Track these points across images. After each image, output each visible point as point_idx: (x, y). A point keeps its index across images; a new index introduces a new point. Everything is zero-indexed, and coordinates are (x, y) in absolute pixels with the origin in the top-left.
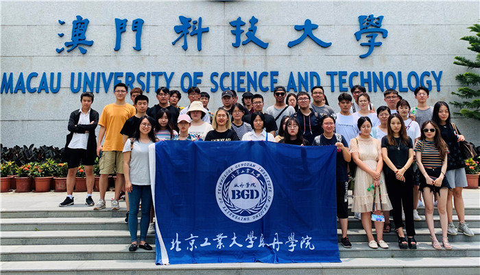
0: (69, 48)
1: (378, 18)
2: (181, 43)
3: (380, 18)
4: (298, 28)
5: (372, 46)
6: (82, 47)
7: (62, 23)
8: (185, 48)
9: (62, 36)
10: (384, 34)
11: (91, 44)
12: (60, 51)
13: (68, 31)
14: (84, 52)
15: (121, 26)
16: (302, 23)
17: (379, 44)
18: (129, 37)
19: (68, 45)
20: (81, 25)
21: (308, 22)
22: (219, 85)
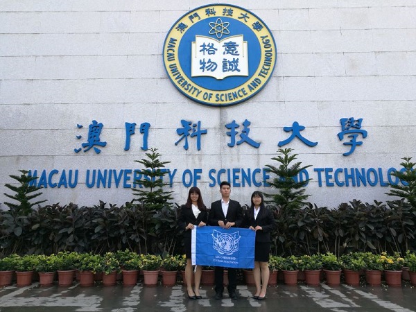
0: (86, 148)
1: (358, 121)
2: (183, 143)
3: (359, 121)
4: (286, 130)
5: (353, 145)
6: (97, 147)
7: (80, 127)
8: (186, 147)
9: (79, 138)
10: (364, 134)
11: (104, 145)
12: (77, 151)
13: (85, 134)
14: (98, 152)
15: (130, 129)
16: (290, 125)
17: (360, 144)
18: (137, 139)
19: (84, 146)
20: (96, 128)
21: (296, 124)
22: (216, 180)
